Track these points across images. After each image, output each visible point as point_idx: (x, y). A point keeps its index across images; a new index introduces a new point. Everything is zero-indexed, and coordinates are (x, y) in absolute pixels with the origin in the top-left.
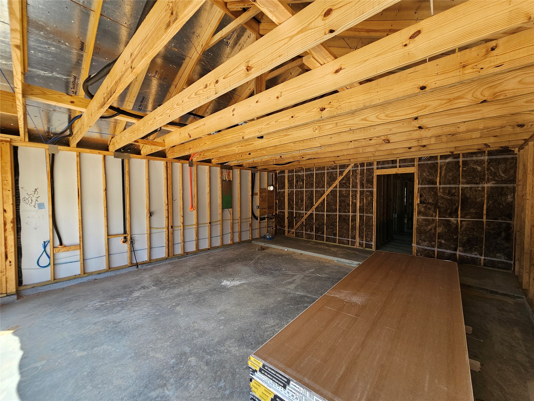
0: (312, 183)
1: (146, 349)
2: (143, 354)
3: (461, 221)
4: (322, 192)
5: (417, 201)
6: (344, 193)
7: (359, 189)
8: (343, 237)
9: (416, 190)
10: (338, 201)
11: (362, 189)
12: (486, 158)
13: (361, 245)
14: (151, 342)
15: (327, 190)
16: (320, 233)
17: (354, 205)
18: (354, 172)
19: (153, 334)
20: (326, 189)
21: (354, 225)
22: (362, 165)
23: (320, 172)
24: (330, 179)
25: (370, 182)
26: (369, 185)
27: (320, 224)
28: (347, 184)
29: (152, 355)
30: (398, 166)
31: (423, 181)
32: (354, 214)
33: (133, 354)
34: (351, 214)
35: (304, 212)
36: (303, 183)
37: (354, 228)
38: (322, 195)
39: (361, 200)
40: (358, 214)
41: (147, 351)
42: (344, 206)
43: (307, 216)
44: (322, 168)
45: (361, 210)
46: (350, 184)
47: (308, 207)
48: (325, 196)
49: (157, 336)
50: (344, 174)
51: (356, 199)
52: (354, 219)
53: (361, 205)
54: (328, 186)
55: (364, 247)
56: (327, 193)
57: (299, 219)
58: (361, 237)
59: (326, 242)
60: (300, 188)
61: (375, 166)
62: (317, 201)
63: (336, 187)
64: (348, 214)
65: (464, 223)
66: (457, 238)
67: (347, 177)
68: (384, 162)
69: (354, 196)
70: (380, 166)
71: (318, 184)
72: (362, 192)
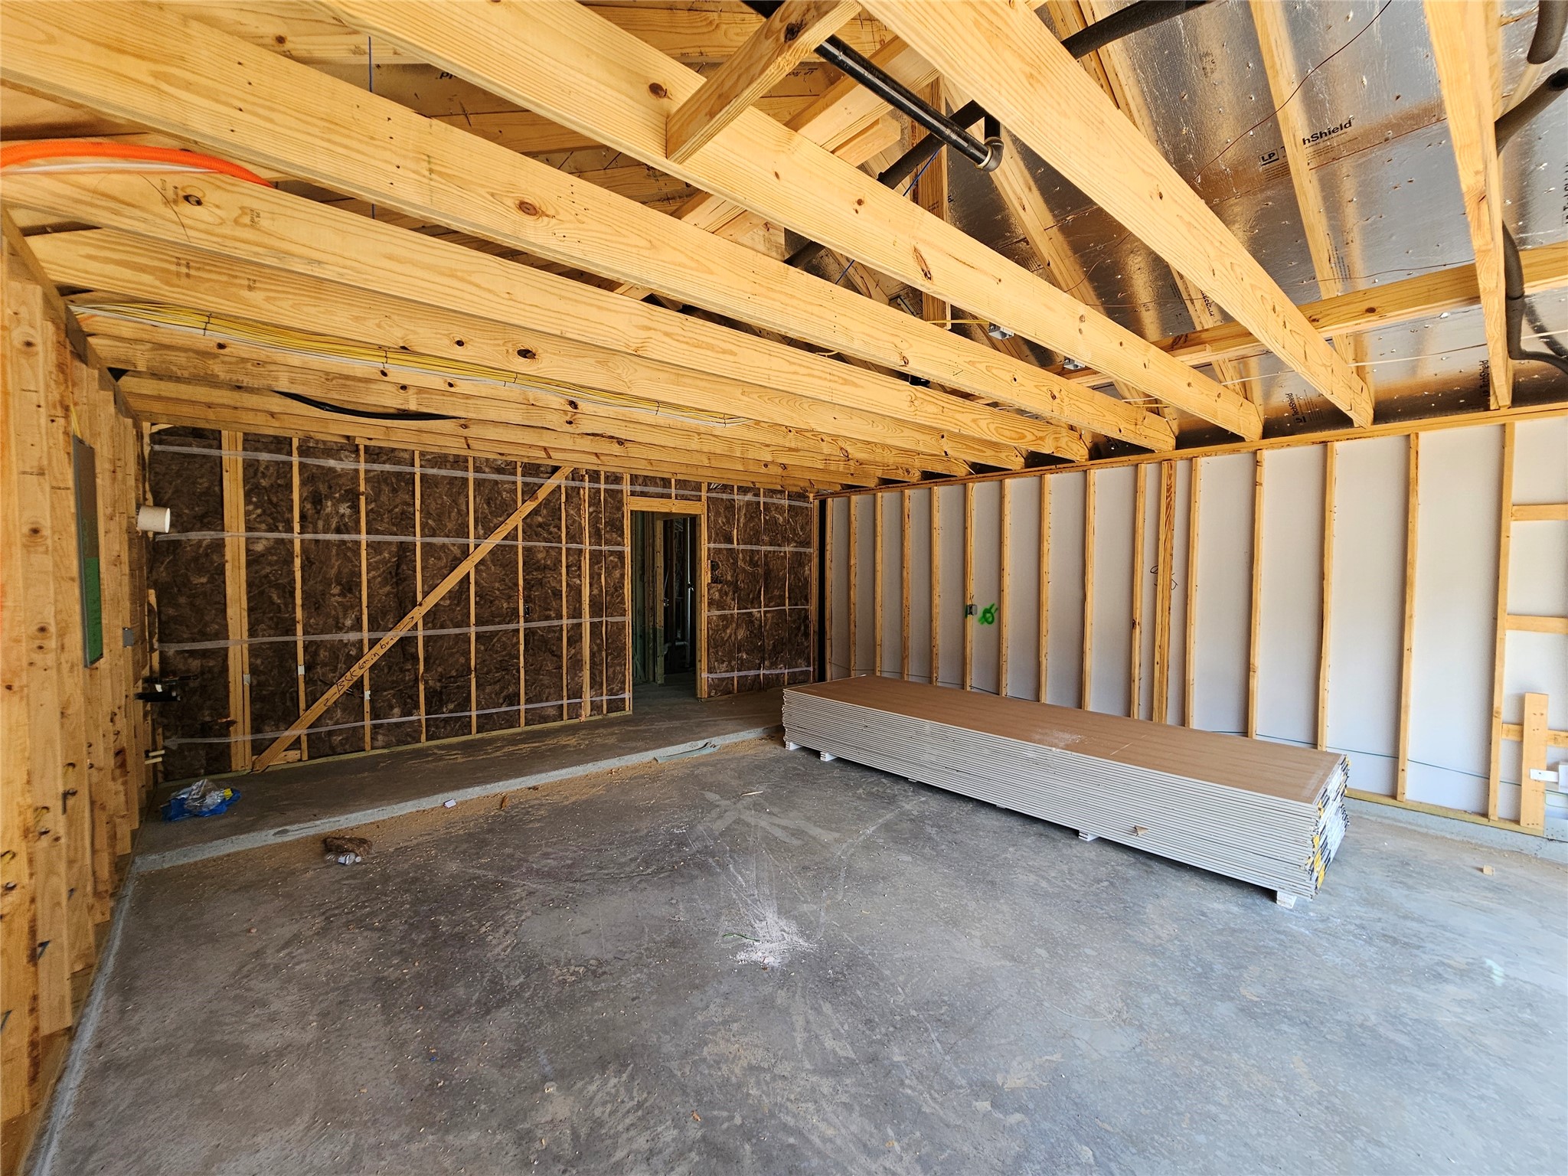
0: (403, 513)
1: (1305, 1113)
2: (1331, 1109)
3: (765, 612)
4: (456, 551)
5: (706, 577)
6: (540, 556)
7: (587, 547)
8: (541, 701)
9: (704, 554)
10: (521, 582)
11: (598, 548)
12: (786, 503)
13: (596, 707)
14: (1267, 1111)
15: (477, 546)
16: (451, 706)
17: (575, 592)
18: (573, 493)
19: (1223, 1117)
20: (472, 541)
21: (575, 655)
22: (594, 476)
23: (443, 472)
24: (488, 504)
25: (616, 527)
26: (615, 535)
27: (454, 673)
28: (552, 529)
29: (1312, 1083)
30: (673, 495)
31: (717, 534)
32: (575, 621)
33: (1360, 1143)
34: (565, 622)
35: (366, 635)
36: (355, 508)
37: (576, 663)
38: (455, 563)
39: (594, 577)
40: (586, 620)
41: (1312, 1104)
42: (542, 599)
43: (380, 650)
44: (451, 459)
45: (596, 608)
46: (560, 529)
47: (384, 614)
48: (467, 567)
49: (1225, 1102)
50: (542, 495)
51: (580, 576)
52: (575, 639)
53: (595, 592)
54: (481, 532)
55: (605, 712)
56: (476, 556)
57: (334, 670)
58: (595, 684)
59: (480, 736)
60: (338, 531)
61: (626, 487)
62: (433, 587)
63: (512, 536)
64: (555, 623)
65: (768, 615)
66: (763, 645)
67: (551, 505)
68: (647, 480)
69: (574, 568)
70: (638, 488)
71: (439, 519)
72: (596, 557)
